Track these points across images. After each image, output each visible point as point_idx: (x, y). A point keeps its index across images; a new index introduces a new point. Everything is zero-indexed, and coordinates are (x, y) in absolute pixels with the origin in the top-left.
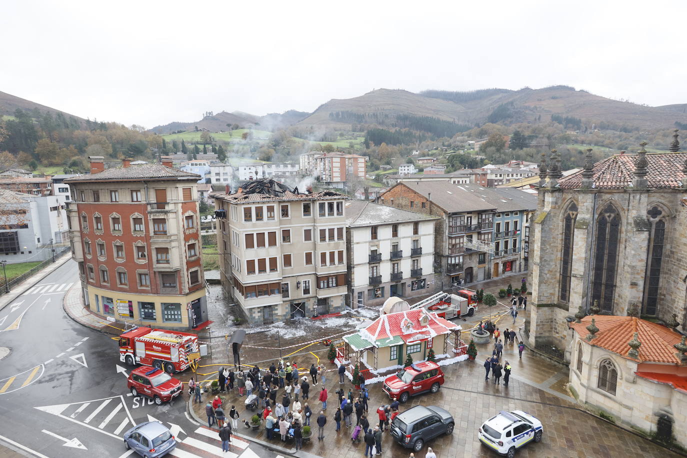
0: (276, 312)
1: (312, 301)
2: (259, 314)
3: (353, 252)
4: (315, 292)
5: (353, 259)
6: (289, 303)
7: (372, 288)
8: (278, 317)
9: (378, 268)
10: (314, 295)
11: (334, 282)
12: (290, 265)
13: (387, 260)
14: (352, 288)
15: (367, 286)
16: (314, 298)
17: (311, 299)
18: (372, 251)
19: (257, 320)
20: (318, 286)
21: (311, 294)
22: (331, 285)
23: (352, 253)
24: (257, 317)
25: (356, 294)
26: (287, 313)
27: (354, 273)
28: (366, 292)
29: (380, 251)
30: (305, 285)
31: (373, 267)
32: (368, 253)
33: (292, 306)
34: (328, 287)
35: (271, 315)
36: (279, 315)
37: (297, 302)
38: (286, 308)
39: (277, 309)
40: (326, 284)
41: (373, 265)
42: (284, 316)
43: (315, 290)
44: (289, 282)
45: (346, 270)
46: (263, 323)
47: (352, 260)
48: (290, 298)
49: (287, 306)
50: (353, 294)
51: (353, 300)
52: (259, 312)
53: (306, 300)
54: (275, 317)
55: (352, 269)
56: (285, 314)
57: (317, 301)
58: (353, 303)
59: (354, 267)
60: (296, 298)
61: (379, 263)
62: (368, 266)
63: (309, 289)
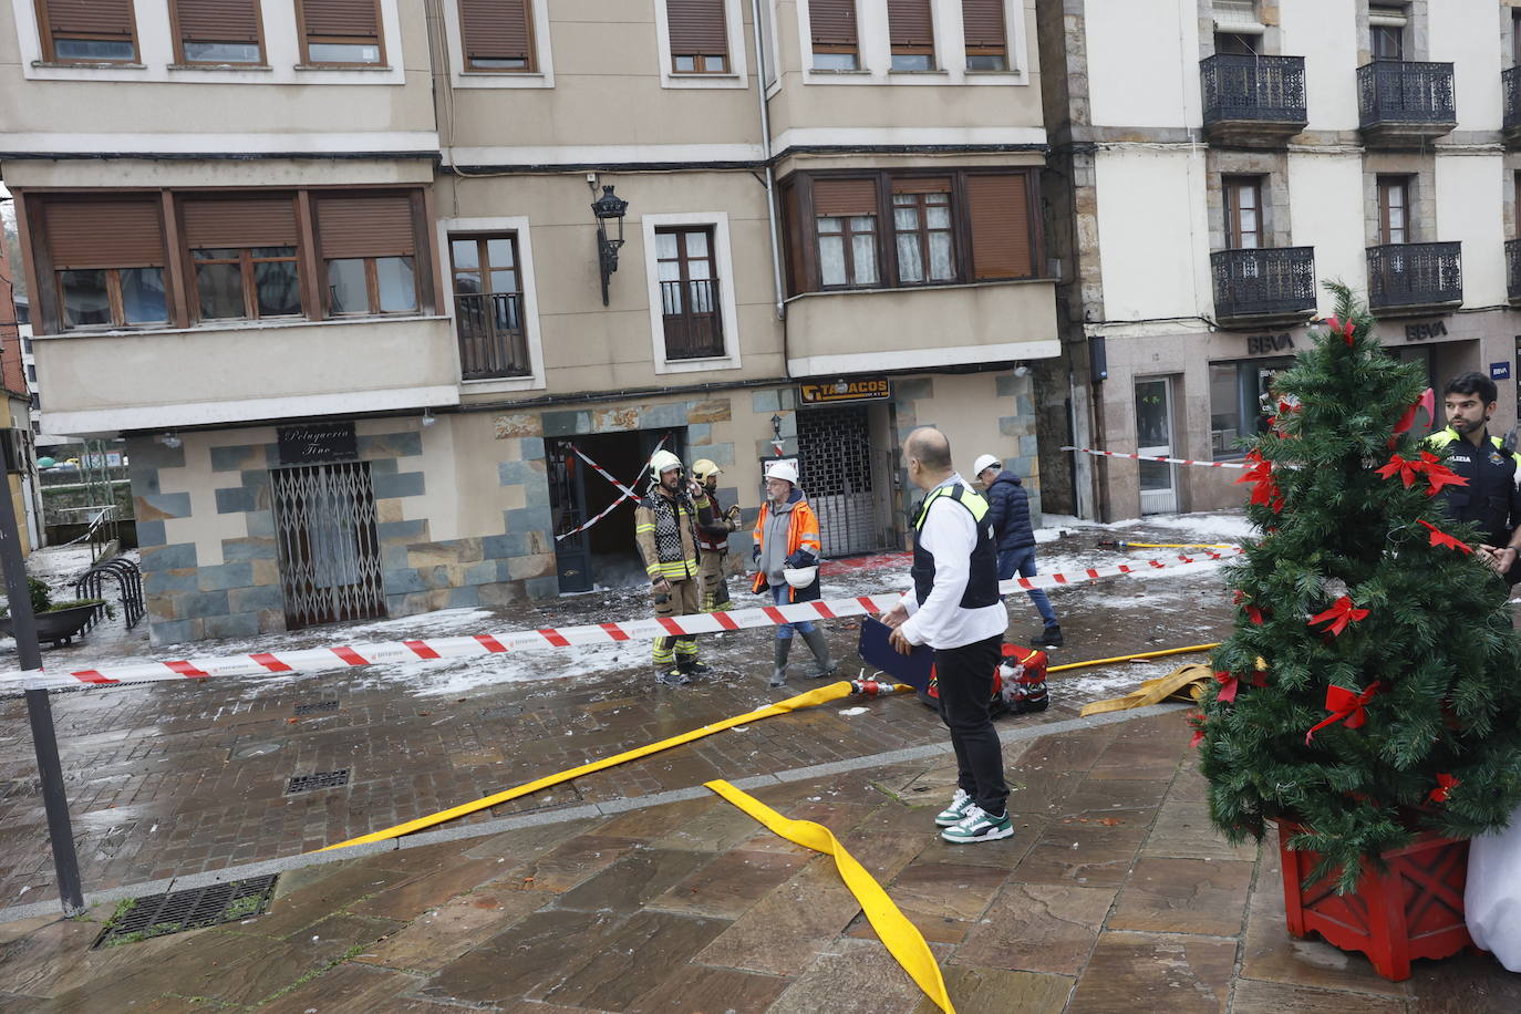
0: (412, 508)
1: (753, 417)
2: (236, 524)
3: (1080, 18)
4: (772, 340)
5: (1083, 75)
6: (530, 423)
7: (1237, 349)
8: (427, 561)
9: (1275, 185)
10: (769, 366)
11: (940, 248)
12: (527, 61)
13: (1338, 139)
14: (1090, 331)
15: (1200, 328)
16: (771, 394)
17: (741, 403)
18: (1224, 39)
19: (207, 586)
20: (799, 277)
21: (743, 349)
22: (910, 267)
23: (1070, 23)
24: (210, 556)
25: (1119, 392)
26: (512, 517)
27: (1091, 206)
28: (1198, 386)
29: (1285, 41)
30: (672, 272)
31: (1232, 182)
32: (1195, 47)
33: (558, 447)
34: (889, 279)
35: (368, 540)
36: (437, 534)
37: (606, 422)
38: (510, 477)
39: (414, 484)
40: (865, 253)
41: (1235, 162)
42: (494, 548)
43: (769, 317)
44: (521, 224)
45: (1040, 137)
46: (278, 618)
47: (1073, 88)
48: (539, 380)
49: (515, 452)
50: (1096, 383)
51: (1098, 441)
52: (228, 502)
53: (692, 404)
54: (396, 563)
55: (1078, 162)
56: (498, 529)
57: (790, 425)
58: (1100, 463)
59: (1090, 150)
60: (598, 381)
61: (1280, 148)
62: (1196, 161)
63: (716, 317)
